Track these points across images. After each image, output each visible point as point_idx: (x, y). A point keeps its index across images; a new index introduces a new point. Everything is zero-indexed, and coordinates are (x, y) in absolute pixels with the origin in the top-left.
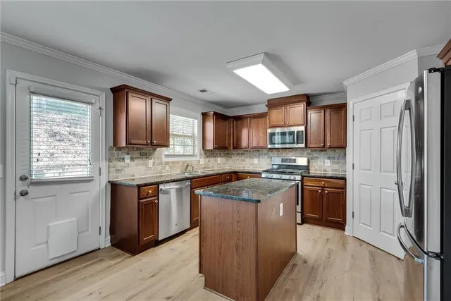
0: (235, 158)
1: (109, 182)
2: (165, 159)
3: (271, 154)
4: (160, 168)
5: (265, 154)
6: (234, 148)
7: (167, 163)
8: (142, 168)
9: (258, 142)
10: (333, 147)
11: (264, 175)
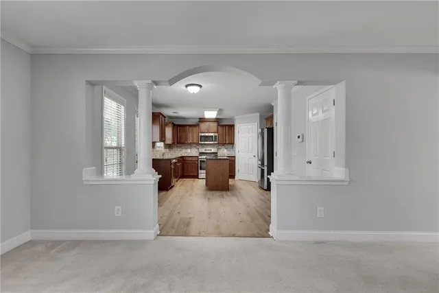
3: (198, 147)
5: (195, 147)
6: (177, 143)
9: (193, 140)
10: (228, 144)
11: (200, 157)
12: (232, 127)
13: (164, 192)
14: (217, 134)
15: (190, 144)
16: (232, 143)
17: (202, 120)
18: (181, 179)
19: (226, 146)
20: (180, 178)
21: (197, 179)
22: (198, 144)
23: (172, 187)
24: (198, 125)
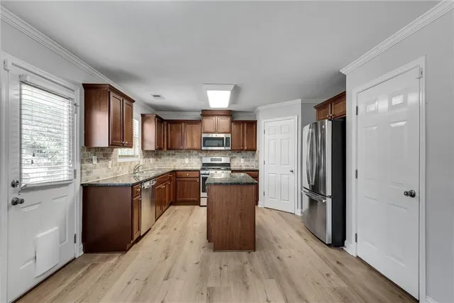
0: (165, 158)
1: (82, 185)
2: (120, 160)
3: (200, 155)
4: (116, 168)
5: (196, 155)
6: (168, 149)
7: (120, 164)
8: (104, 169)
9: (192, 144)
10: (247, 150)
11: (202, 172)
12: (252, 124)
13: (115, 259)
14: (229, 136)
15: (189, 150)
16: (253, 150)
17: (207, 113)
18: (171, 207)
19: (244, 154)
20: (171, 204)
21: (197, 207)
22: (200, 150)
23: (140, 238)
24: (201, 121)
